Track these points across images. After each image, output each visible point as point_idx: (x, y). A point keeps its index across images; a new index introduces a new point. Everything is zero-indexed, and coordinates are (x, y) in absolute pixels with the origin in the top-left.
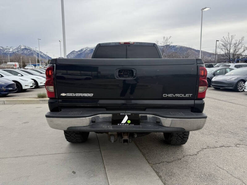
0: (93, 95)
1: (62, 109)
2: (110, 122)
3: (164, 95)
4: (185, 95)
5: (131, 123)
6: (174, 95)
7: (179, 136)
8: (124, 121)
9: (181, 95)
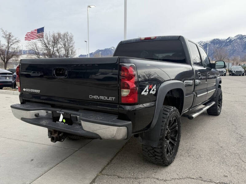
0: (40, 92)
1: (26, 102)
2: (51, 119)
3: (90, 96)
4: (108, 98)
5: (66, 123)
6: (99, 97)
7: (150, 152)
8: (61, 120)
9: (105, 98)
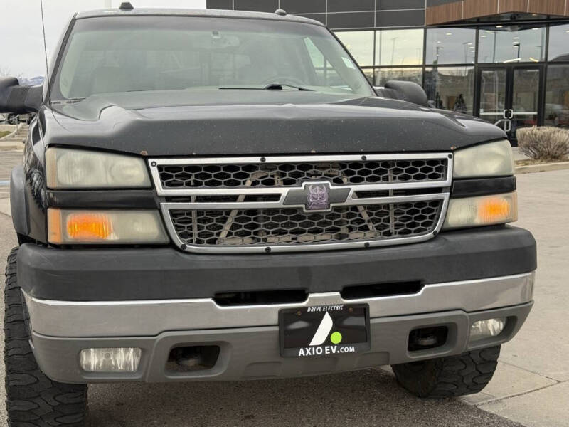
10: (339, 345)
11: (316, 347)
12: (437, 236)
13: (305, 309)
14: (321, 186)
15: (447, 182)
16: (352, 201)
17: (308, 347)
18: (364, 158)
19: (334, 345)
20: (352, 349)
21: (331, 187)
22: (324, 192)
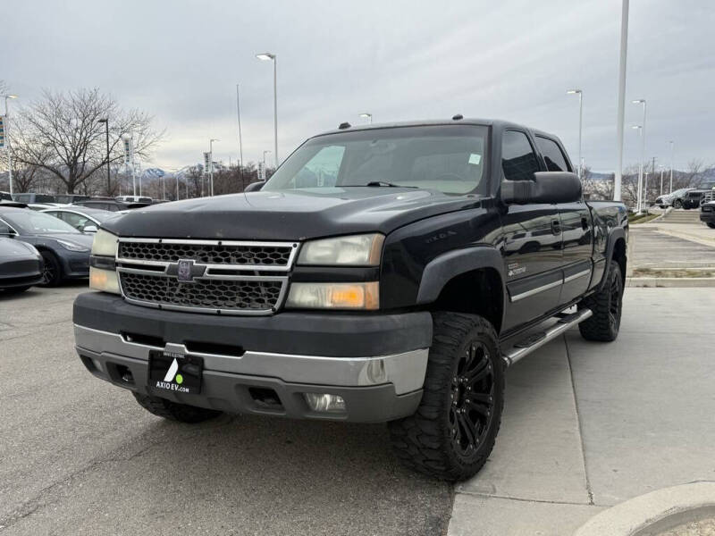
10: (180, 385)
11: (166, 382)
12: (276, 312)
13: (162, 352)
14: (187, 263)
15: (287, 267)
16: (207, 276)
17: (163, 381)
18: (220, 243)
19: (177, 384)
20: (187, 390)
21: (195, 264)
22: (189, 267)
